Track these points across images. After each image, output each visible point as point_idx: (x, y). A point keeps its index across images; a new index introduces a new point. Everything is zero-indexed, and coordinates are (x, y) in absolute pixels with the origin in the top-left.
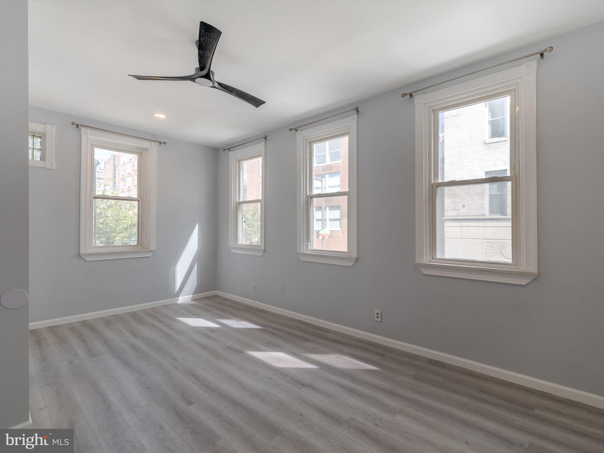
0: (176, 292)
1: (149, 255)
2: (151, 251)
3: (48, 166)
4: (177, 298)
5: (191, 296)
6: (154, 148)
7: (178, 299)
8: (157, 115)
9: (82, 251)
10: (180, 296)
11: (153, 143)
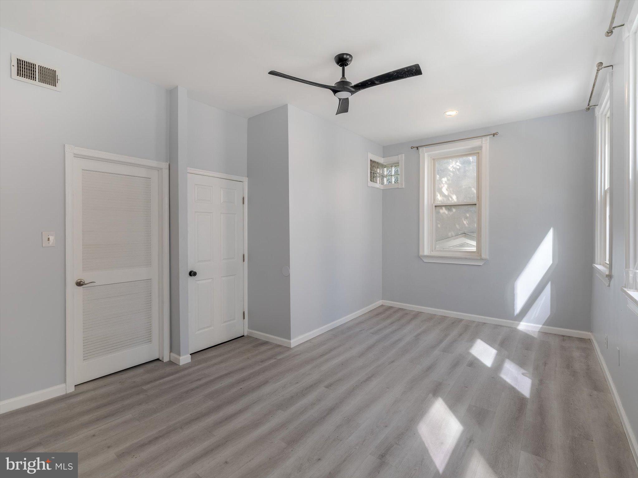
0: (516, 315)
1: (481, 263)
2: (482, 259)
3: (400, 187)
4: (516, 322)
5: (541, 326)
6: (485, 143)
7: (518, 324)
8: (448, 113)
9: (421, 254)
10: (523, 320)
11: (484, 139)
